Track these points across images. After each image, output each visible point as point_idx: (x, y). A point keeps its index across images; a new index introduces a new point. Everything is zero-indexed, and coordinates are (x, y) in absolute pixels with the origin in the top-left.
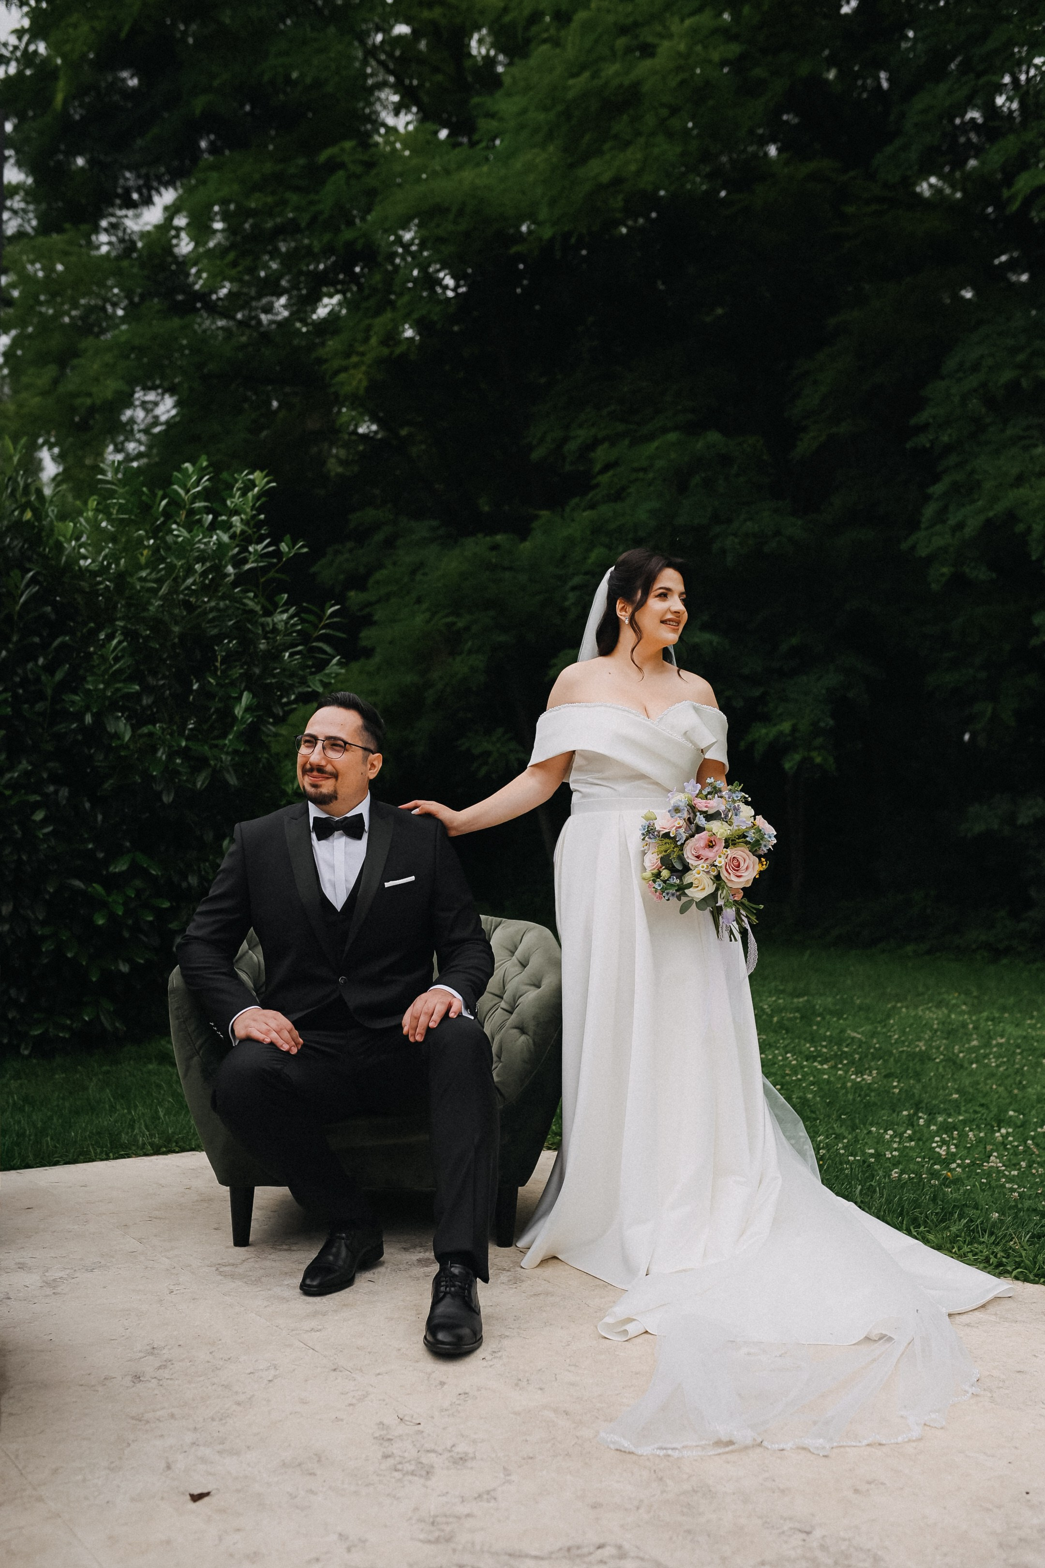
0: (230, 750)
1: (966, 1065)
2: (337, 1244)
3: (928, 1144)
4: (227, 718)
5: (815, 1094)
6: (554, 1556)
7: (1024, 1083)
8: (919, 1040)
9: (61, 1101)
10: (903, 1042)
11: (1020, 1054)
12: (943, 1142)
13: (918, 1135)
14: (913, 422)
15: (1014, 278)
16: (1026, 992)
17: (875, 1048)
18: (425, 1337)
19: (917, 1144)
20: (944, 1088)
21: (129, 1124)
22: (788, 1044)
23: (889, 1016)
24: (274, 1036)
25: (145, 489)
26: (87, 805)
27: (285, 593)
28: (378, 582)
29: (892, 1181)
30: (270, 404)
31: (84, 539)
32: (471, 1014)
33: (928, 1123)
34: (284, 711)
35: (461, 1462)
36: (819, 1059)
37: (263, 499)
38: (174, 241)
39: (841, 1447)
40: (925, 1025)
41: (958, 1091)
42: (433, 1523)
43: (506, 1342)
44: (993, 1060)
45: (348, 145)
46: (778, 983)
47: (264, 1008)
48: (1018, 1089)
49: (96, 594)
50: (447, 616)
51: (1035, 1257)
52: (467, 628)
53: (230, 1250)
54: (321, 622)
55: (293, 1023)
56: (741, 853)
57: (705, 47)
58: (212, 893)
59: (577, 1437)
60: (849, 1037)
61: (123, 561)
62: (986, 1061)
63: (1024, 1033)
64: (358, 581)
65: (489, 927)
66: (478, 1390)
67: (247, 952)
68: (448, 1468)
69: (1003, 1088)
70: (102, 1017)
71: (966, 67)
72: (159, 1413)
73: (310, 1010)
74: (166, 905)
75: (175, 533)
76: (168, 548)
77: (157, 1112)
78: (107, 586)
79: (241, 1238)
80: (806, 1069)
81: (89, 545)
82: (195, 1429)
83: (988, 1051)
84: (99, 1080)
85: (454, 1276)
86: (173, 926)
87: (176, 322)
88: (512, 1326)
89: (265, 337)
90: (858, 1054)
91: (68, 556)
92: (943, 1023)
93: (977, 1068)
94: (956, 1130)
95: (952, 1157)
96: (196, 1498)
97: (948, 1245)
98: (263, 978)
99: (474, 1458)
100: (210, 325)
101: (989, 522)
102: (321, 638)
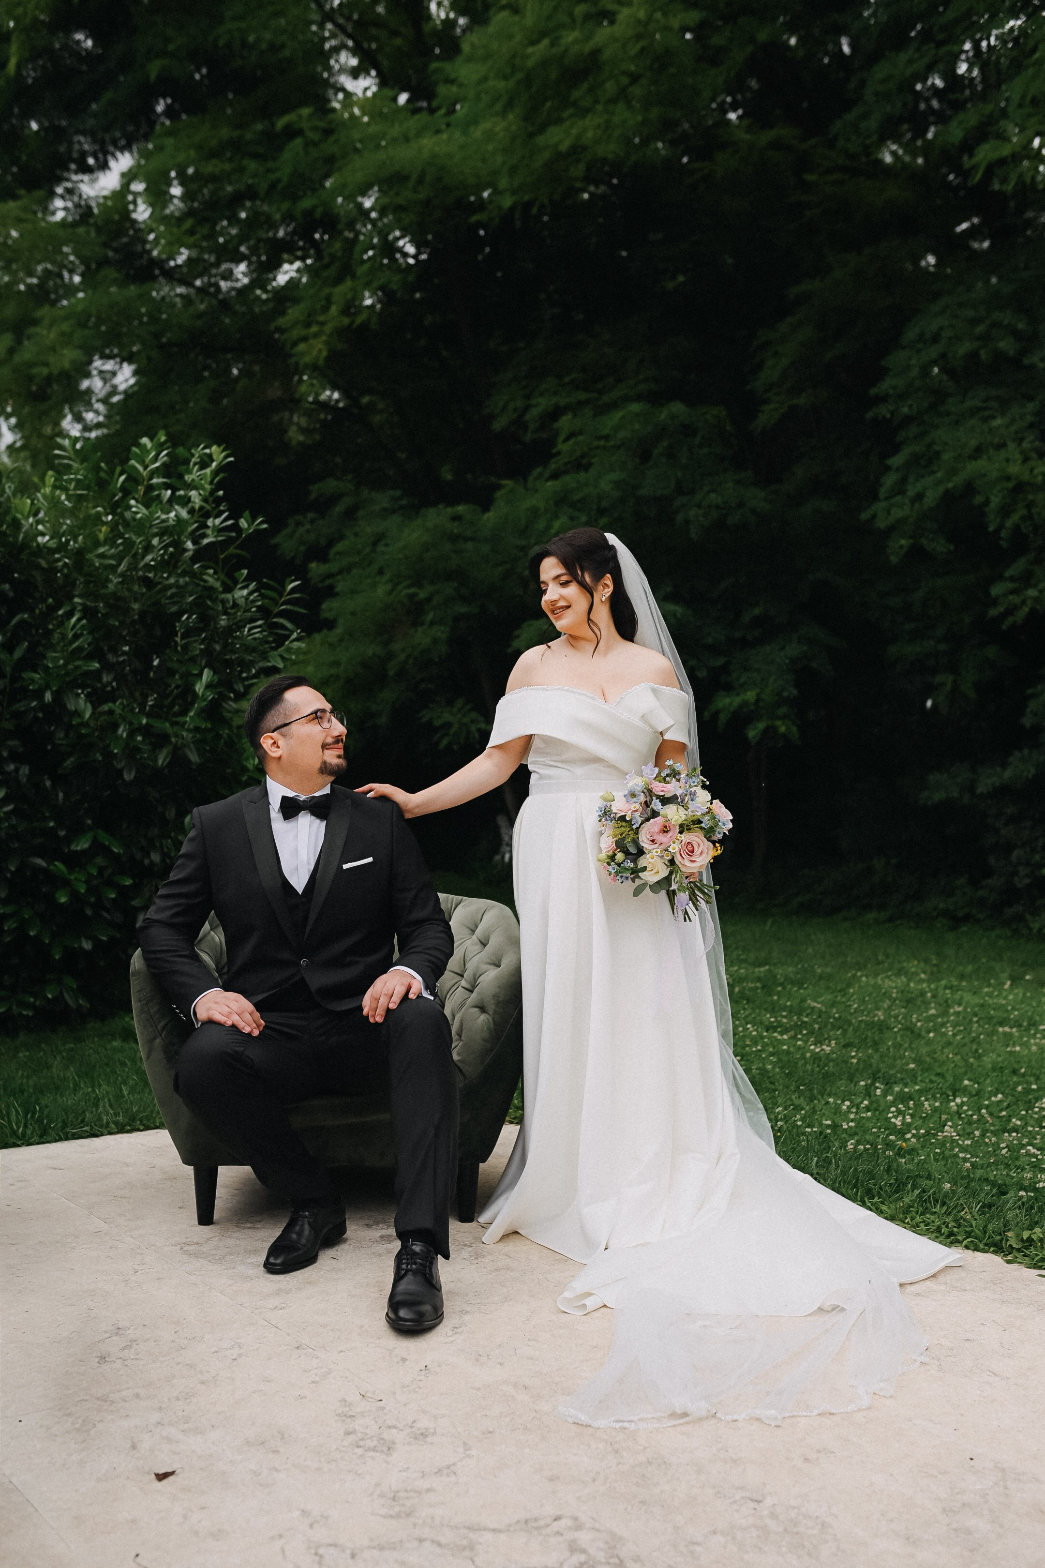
0: (191, 726)
1: (923, 1033)
2: (300, 1223)
3: (884, 1114)
4: (187, 695)
5: (774, 1065)
6: (511, 1528)
7: (980, 1051)
8: (878, 1010)
9: (25, 1081)
10: (863, 1011)
11: (977, 1022)
12: (899, 1112)
13: (875, 1105)
14: (873, 391)
15: (976, 245)
16: (984, 960)
17: (834, 1018)
18: (387, 1314)
19: (874, 1115)
20: (902, 1057)
21: (93, 1103)
22: (750, 1014)
23: (849, 985)
24: (235, 1019)
25: (103, 465)
26: (48, 783)
27: (246, 568)
28: (339, 553)
29: (847, 1152)
30: (230, 372)
31: (41, 515)
32: (431, 994)
33: (885, 1093)
34: (244, 686)
35: (421, 1437)
36: (779, 1029)
37: (221, 475)
38: (131, 207)
39: (793, 1416)
40: (885, 993)
41: (914, 1061)
42: (394, 1499)
43: (467, 1318)
44: (950, 1029)
45: (306, 111)
46: (740, 953)
47: (226, 990)
48: (974, 1058)
49: (55, 570)
50: (409, 587)
51: (986, 1226)
52: (429, 599)
53: (194, 1229)
54: (281, 598)
55: (255, 1005)
56: (696, 838)
57: (665, 14)
58: (173, 876)
59: (536, 1411)
60: (809, 1007)
61: (81, 538)
62: (943, 1030)
63: (982, 1001)
64: (320, 553)
65: (449, 905)
66: (440, 1366)
67: (209, 933)
68: (409, 1444)
69: (959, 1057)
70: (66, 995)
71: (926, 36)
72: (124, 1393)
73: (271, 992)
74: (128, 882)
75: (134, 509)
76: (127, 524)
77: (121, 1090)
78: (65, 563)
79: (206, 1217)
80: (766, 1040)
81: (47, 522)
82: (160, 1408)
83: (945, 1020)
84: (63, 1058)
85: (415, 1253)
86: (136, 903)
87: (133, 290)
88: (472, 1302)
89: (225, 304)
90: (817, 1023)
91: (26, 533)
92: (902, 992)
93: (934, 1037)
94: (912, 1100)
95: (907, 1127)
96: (162, 1477)
97: (901, 1216)
98: (225, 959)
99: (435, 1433)
100: (169, 291)
101: (947, 492)
102: (281, 614)
